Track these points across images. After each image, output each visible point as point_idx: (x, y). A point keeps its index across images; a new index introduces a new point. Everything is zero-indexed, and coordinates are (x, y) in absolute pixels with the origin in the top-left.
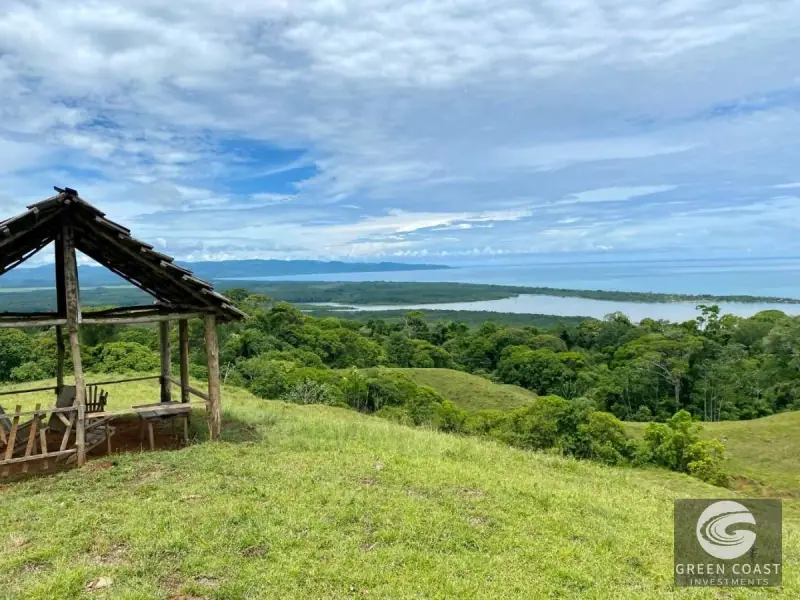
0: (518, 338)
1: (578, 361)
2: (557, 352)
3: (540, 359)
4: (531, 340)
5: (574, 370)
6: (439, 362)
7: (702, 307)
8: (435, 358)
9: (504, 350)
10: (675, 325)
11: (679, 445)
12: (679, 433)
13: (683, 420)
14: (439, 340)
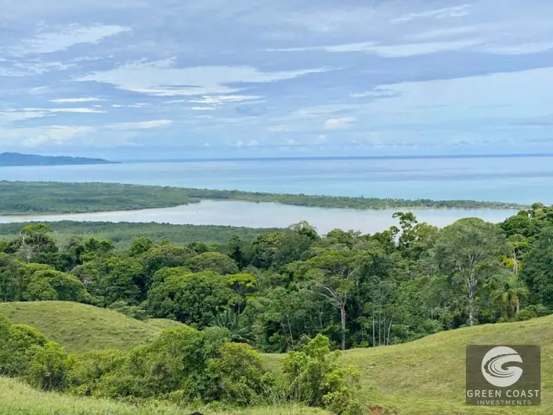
0: (176, 258)
1: (248, 285)
2: (224, 273)
3: (202, 284)
4: (192, 259)
5: (244, 296)
6: (65, 292)
7: (399, 214)
8: (59, 288)
9: (157, 274)
10: (367, 237)
11: (315, 375)
12: (316, 361)
13: (320, 345)
14: (68, 263)
